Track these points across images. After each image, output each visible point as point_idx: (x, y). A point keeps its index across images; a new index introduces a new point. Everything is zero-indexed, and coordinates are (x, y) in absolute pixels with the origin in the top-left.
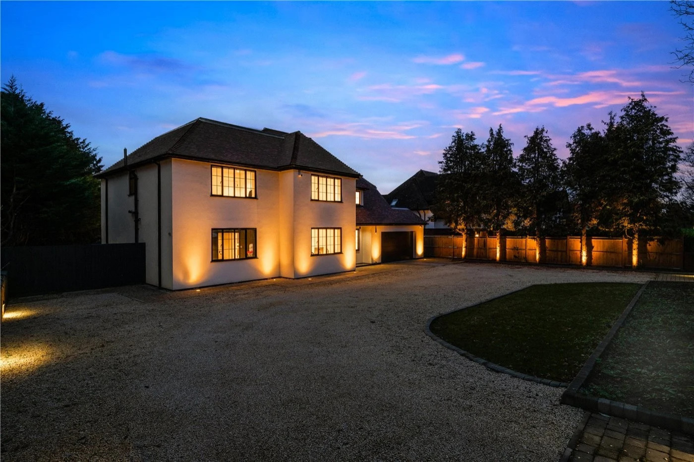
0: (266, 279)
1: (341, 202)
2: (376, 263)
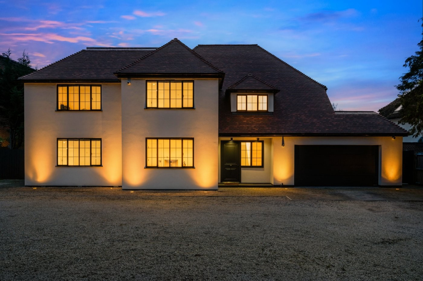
0: (112, 187)
1: (193, 108)
2: (282, 185)
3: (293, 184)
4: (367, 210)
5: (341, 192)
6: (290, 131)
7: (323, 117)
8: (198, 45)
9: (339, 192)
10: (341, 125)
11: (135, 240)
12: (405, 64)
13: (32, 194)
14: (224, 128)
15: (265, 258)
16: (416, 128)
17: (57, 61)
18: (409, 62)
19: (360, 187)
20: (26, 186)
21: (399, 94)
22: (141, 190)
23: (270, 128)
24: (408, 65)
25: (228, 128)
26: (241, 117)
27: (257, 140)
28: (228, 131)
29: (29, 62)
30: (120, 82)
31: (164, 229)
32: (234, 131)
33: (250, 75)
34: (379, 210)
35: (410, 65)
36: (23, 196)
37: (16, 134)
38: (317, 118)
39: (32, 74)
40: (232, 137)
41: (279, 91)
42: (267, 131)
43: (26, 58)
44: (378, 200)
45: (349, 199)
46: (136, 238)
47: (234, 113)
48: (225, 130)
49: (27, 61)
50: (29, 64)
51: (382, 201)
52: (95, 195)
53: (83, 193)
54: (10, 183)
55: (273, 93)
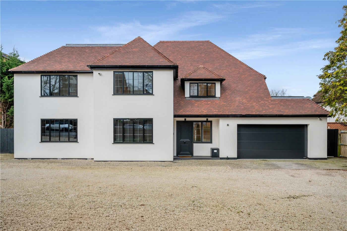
0: (86, 159)
1: (152, 94)
2: (227, 157)
3: (236, 157)
4: (290, 176)
5: (274, 163)
6: (233, 112)
7: (261, 101)
8: (159, 42)
9: (272, 163)
10: (276, 108)
11: (98, 195)
12: (324, 58)
13: (20, 164)
14: (178, 111)
15: (193, 207)
16: (334, 110)
17: (41, 56)
18: (327, 57)
19: (292, 159)
20: (15, 158)
21: (321, 82)
22: (110, 161)
23: (217, 110)
24: (327, 59)
25: (182, 110)
26: (193, 101)
27: (206, 120)
28: (182, 113)
29: (18, 56)
30: (93, 73)
31: (122, 188)
32: (187, 113)
33: (201, 67)
34: (299, 176)
35: (328, 59)
36: (12, 166)
37: (7, 116)
38: (256, 102)
39: (20, 66)
40: (185, 118)
41: (225, 79)
42: (214, 113)
43: (15, 52)
44: (302, 168)
45: (278, 168)
46: (99, 194)
47: (187, 98)
48: (179, 112)
49: (17, 55)
50: (18, 57)
51: (304, 169)
52: (71, 165)
53: (62, 163)
54: (2, 156)
55: (220, 82)
